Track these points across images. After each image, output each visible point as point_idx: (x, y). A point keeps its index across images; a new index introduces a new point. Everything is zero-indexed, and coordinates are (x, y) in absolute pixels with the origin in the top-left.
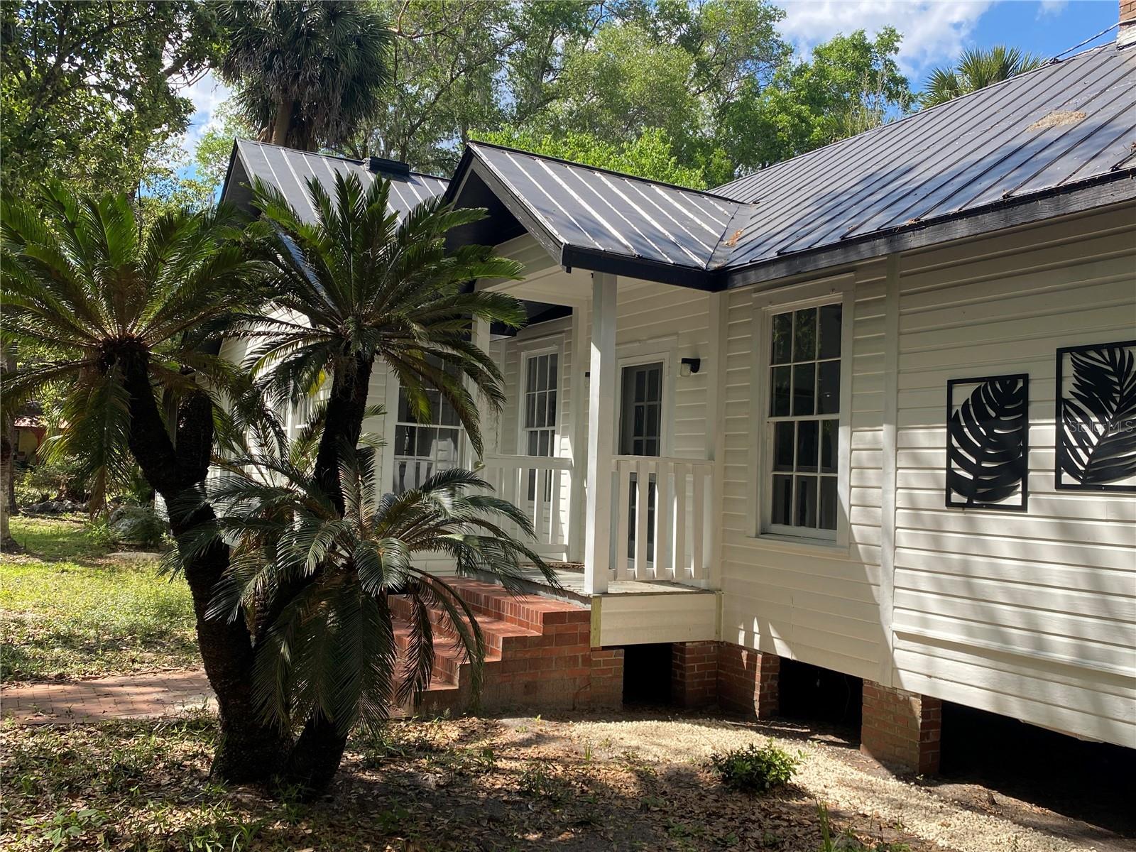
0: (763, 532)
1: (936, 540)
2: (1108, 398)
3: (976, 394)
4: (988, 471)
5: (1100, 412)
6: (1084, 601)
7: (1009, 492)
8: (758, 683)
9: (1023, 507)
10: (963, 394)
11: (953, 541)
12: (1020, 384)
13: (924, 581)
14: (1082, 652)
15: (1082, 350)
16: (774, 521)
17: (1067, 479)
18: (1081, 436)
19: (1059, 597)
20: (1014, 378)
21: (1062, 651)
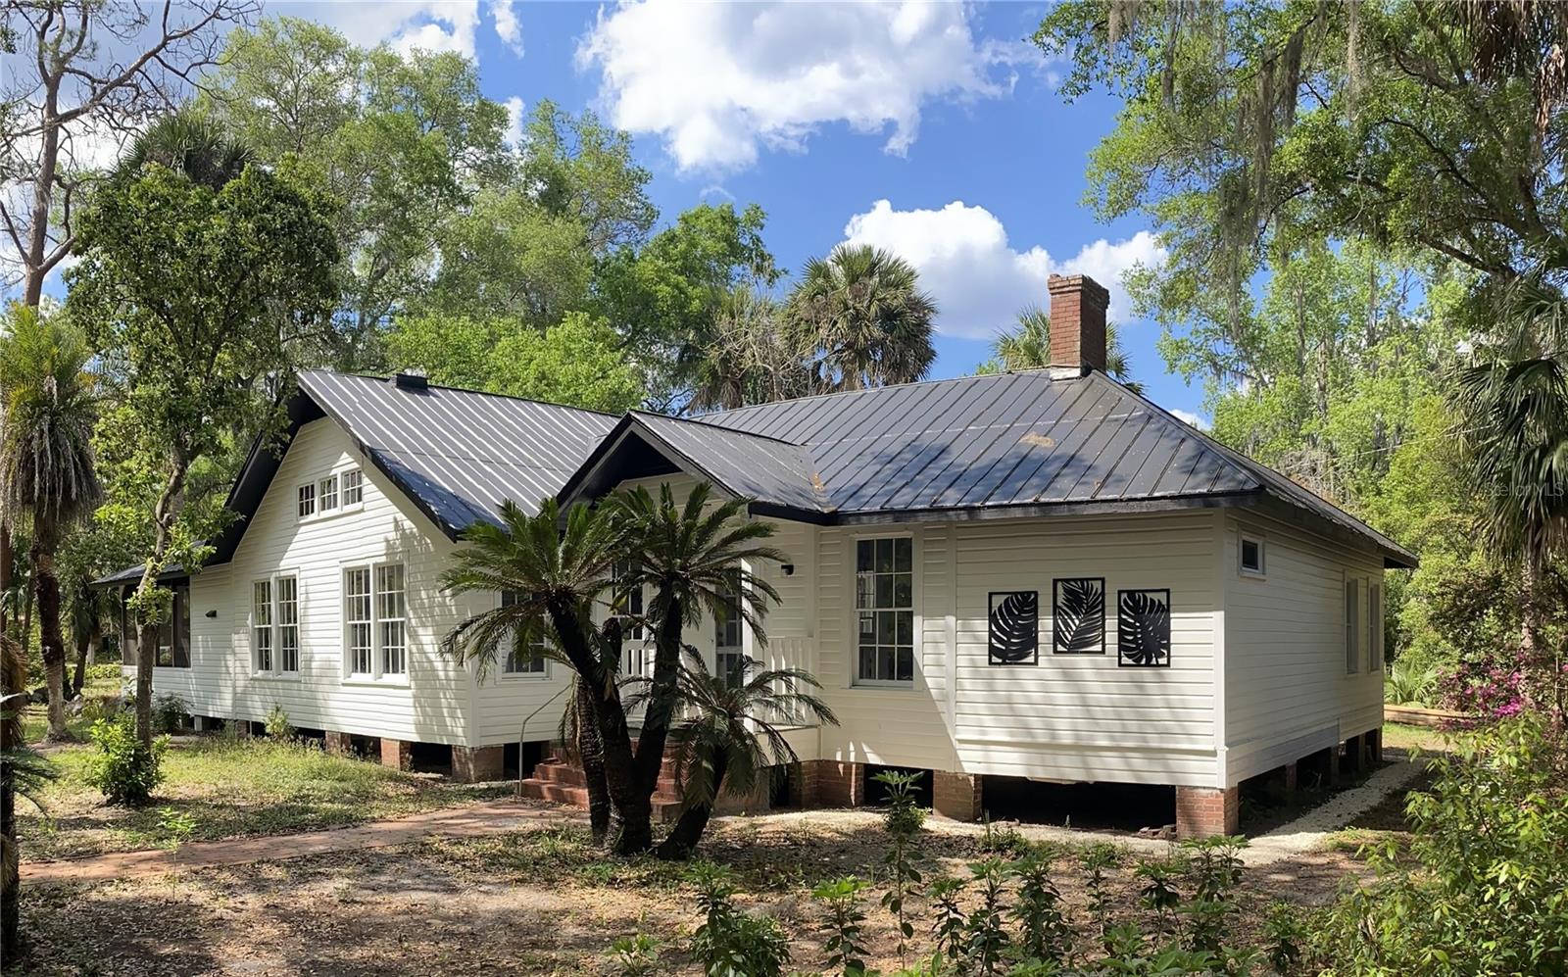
0: (854, 685)
1: (990, 685)
2: (1081, 606)
3: (1006, 601)
4: (1015, 644)
5: (1077, 614)
6: (1078, 711)
7: (1027, 655)
8: (853, 784)
9: (1036, 663)
10: (998, 601)
11: (1000, 684)
12: (1033, 597)
13: (982, 708)
14: (1078, 737)
15: (1067, 581)
16: (861, 677)
17: (1060, 648)
18: (1067, 625)
19: (1065, 711)
20: (1029, 593)
21: (1066, 738)
